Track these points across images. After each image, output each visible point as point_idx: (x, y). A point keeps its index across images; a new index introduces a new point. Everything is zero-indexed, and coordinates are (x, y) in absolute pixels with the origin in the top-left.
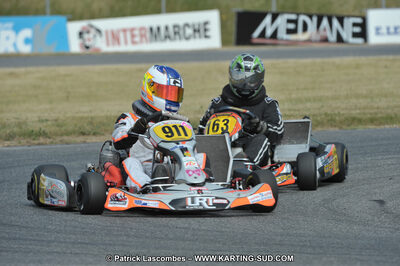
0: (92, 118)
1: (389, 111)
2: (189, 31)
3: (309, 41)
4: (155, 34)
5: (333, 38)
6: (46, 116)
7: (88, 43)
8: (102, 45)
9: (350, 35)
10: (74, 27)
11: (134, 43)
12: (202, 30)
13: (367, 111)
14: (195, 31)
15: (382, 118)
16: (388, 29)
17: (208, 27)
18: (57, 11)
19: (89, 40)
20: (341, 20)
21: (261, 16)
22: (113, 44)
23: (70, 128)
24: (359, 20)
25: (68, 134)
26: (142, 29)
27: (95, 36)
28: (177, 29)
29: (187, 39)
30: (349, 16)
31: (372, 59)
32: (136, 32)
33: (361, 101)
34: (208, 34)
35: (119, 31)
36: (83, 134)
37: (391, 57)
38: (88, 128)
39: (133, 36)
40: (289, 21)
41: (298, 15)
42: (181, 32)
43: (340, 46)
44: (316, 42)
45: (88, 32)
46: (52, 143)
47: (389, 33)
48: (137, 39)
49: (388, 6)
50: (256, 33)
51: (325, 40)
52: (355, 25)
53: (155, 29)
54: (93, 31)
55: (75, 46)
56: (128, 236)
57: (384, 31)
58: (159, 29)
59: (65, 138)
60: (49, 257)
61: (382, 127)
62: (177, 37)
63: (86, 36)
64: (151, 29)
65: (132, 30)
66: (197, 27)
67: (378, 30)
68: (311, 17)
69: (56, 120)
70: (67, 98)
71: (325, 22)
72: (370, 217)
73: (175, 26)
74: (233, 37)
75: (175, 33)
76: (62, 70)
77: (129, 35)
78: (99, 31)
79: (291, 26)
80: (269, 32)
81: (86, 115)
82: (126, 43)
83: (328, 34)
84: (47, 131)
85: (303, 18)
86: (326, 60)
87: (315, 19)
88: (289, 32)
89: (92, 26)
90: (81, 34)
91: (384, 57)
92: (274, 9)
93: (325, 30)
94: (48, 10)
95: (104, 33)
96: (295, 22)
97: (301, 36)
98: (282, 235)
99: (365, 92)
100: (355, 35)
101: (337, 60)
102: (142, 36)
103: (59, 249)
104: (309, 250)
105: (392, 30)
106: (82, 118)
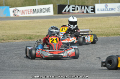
0: (17, 35)
1: (102, 32)
2: (44, 10)
3: (79, 13)
4: (35, 11)
5: (85, 12)
6: (4, 34)
7: (15, 14)
8: (19, 14)
9: (90, 11)
10: (11, 10)
11: (29, 14)
12: (48, 10)
13: (95, 32)
14: (46, 10)
15: (100, 34)
16: (101, 9)
17: (50, 9)
18: (6, 5)
19: (16, 13)
20: (88, 7)
21: (65, 6)
22: (23, 14)
23: (11, 38)
24: (93, 7)
25: (10, 39)
26: (31, 10)
27: (17, 12)
28: (41, 10)
29: (44, 12)
30: (90, 6)
31: (96, 18)
32: (29, 11)
33: (94, 30)
34: (50, 11)
35: (24, 11)
36: (15, 39)
37: (102, 17)
38: (16, 38)
39: (28, 12)
40: (73, 7)
41: (75, 5)
42: (42, 11)
43: (87, 14)
44: (80, 13)
45: (15, 11)
46: (5, 42)
47: (101, 10)
48: (29, 13)
49: (101, 3)
50: (64, 11)
51: (83, 13)
52: (92, 8)
53: (35, 10)
54: (17, 10)
55: (12, 15)
56: (28, 68)
57: (100, 10)
58: (36, 10)
59: (10, 41)
60: (5, 74)
61: (100, 37)
62: (41, 12)
63: (15, 12)
64: (34, 10)
65: (28, 10)
66: (46, 9)
67: (98, 9)
68: (79, 6)
69: (7, 36)
70: (10, 29)
71: (83, 7)
72: (97, 62)
73: (40, 9)
74: (57, 12)
75: (40, 11)
76: (8, 21)
77: (27, 11)
78: (19, 10)
79: (74, 9)
80: (67, 10)
81: (15, 34)
82: (26, 14)
83: (84, 11)
84: (4, 39)
85: (77, 6)
86: (84, 18)
87: (80, 7)
88: (73, 10)
89: (17, 9)
90: (13, 11)
91: (100, 17)
92: (69, 4)
93: (83, 10)
94: (4, 5)
95: (20, 11)
96: (75, 7)
97: (76, 11)
98: (72, 68)
99: (94, 27)
100: (92, 11)
101: (87, 18)
102: (31, 12)
103: (8, 72)
104: (79, 72)
105: (102, 10)
106: (14, 35)
